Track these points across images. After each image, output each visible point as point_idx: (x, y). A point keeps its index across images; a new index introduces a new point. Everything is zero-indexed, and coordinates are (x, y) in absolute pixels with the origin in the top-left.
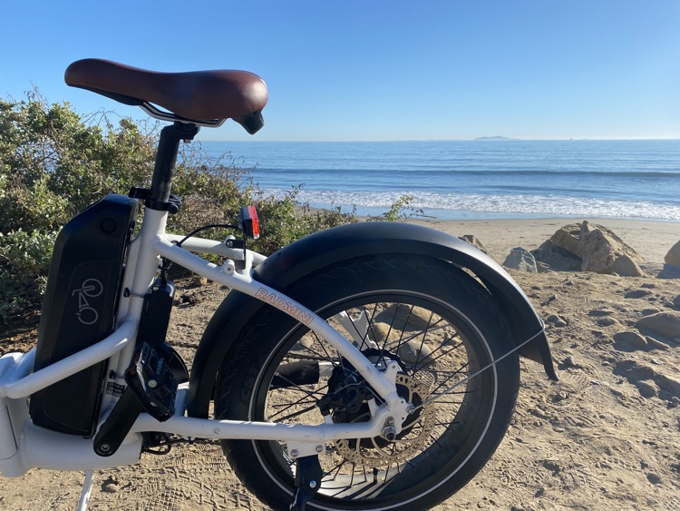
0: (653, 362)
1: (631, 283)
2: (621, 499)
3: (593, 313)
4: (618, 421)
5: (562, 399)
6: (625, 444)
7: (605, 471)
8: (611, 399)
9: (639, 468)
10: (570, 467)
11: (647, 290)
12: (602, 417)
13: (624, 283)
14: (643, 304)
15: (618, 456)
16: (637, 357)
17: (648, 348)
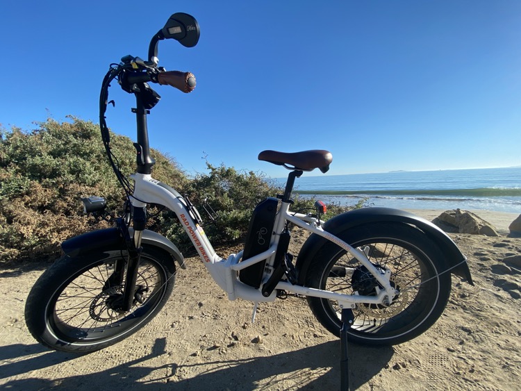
0: (516, 281)
1: (495, 240)
2: (509, 350)
3: (476, 254)
4: (501, 310)
5: (466, 296)
6: (507, 322)
7: (498, 335)
8: (495, 299)
9: (517, 335)
10: (477, 331)
11: (506, 243)
12: (491, 307)
13: (491, 240)
14: (505, 251)
15: (504, 328)
16: (507, 277)
17: (513, 273)
